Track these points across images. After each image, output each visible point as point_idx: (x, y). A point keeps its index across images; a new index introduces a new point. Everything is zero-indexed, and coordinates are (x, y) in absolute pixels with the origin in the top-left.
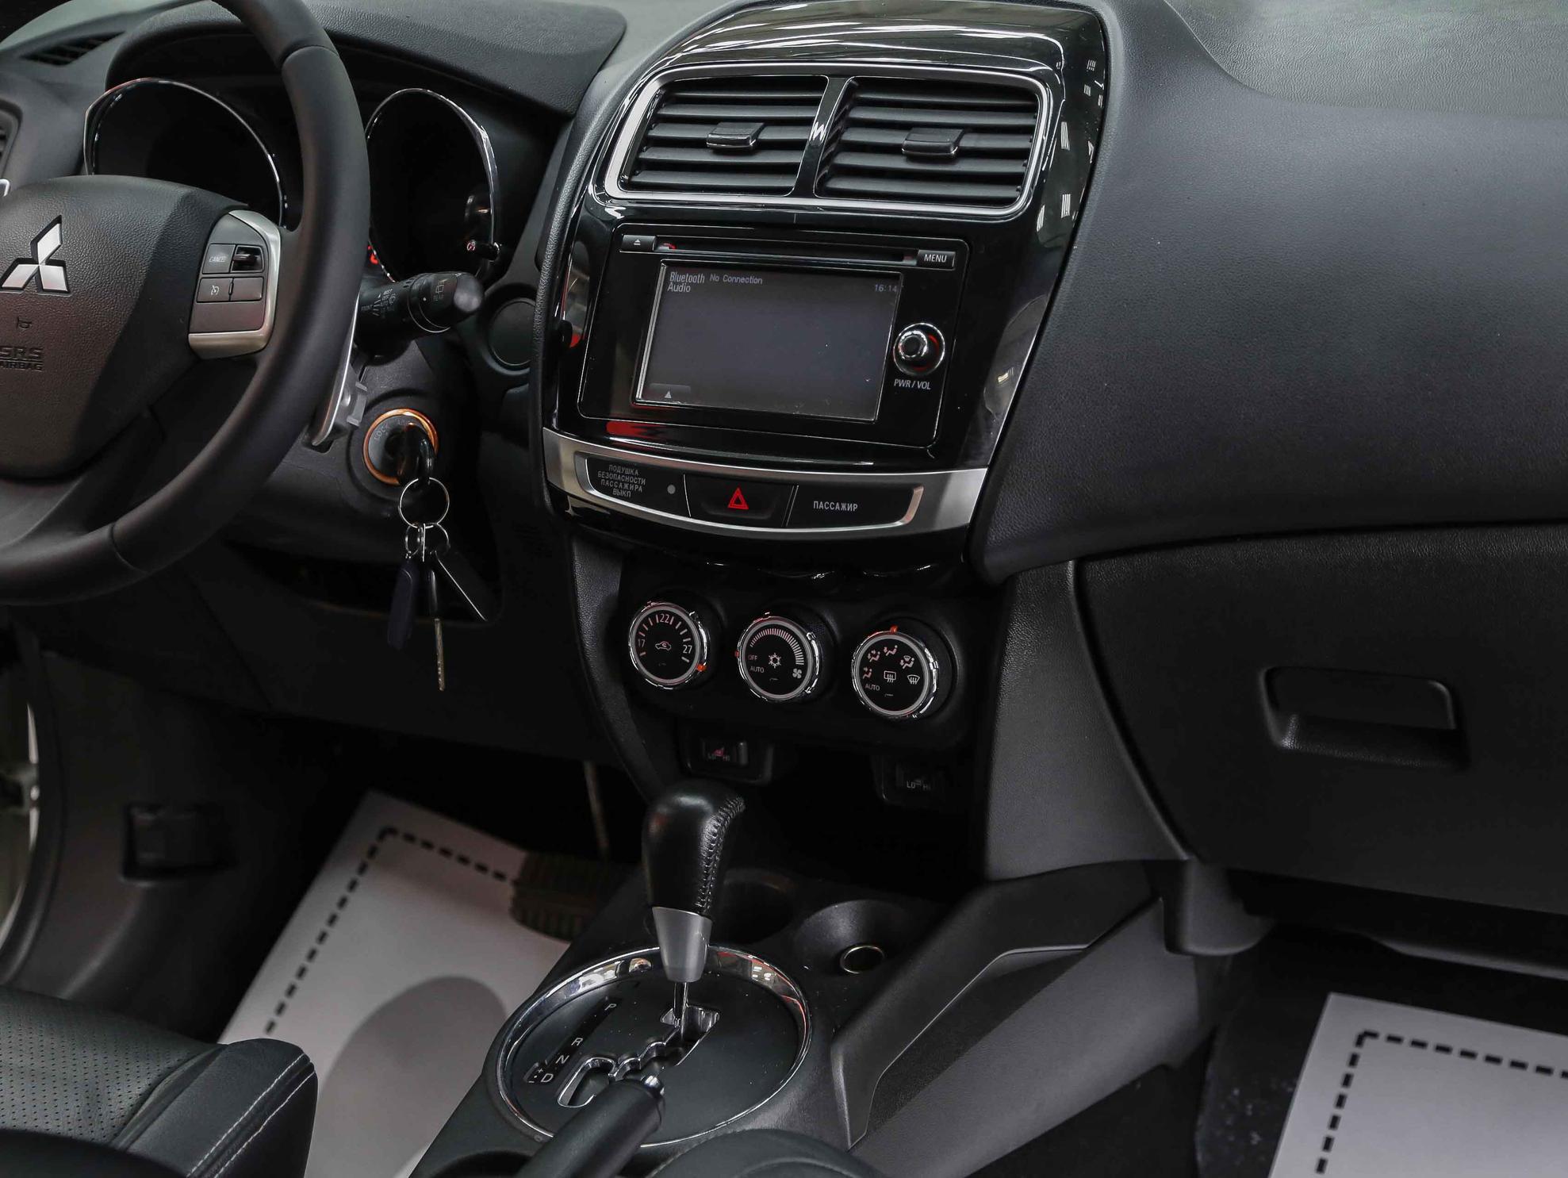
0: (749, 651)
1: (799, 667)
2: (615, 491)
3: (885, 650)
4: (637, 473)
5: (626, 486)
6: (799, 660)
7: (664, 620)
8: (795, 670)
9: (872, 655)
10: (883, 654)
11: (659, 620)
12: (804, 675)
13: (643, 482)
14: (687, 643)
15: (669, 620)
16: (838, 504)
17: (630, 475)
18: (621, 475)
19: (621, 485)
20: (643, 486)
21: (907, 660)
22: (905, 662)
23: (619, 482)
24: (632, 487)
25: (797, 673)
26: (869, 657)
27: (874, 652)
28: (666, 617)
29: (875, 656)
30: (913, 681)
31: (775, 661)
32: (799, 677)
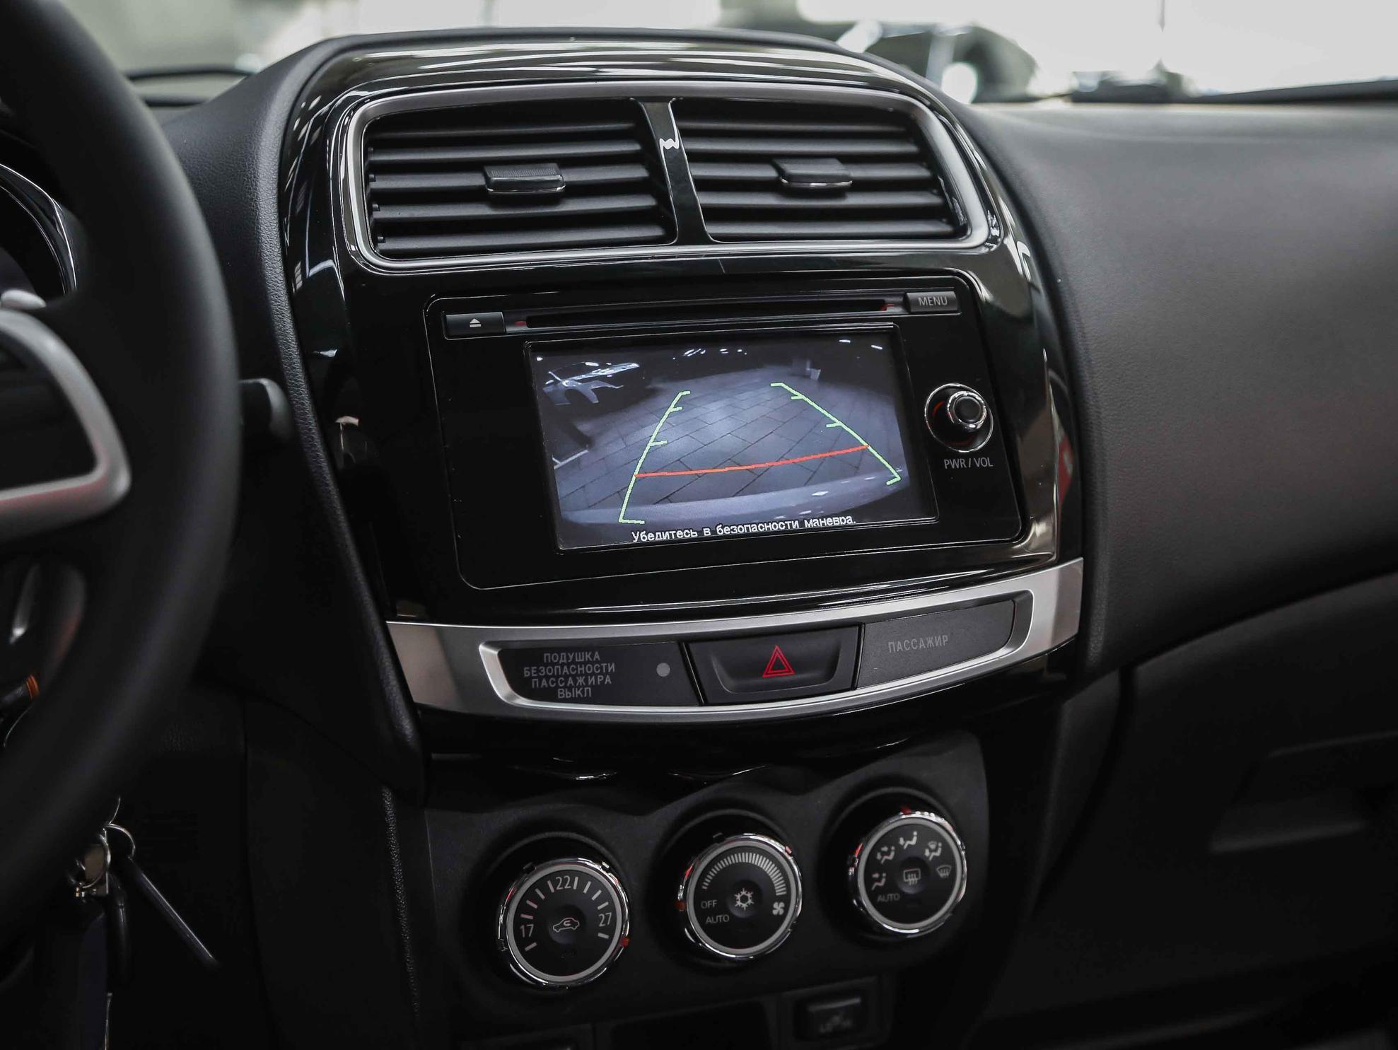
0: (700, 896)
1: (780, 899)
2: (562, 693)
3: (902, 841)
4: (597, 656)
5: (581, 680)
6: (780, 890)
7: (563, 885)
8: (775, 905)
9: (884, 854)
10: (899, 848)
11: (555, 887)
12: (786, 909)
13: (612, 667)
14: (603, 911)
15: (572, 883)
16: (921, 640)
17: (585, 663)
18: (568, 665)
19: (570, 681)
20: (611, 674)
21: (933, 847)
22: (931, 851)
23: (566, 677)
24: (592, 680)
25: (778, 908)
26: (879, 856)
27: (885, 849)
28: (565, 881)
29: (888, 853)
30: (943, 874)
31: (744, 899)
32: (782, 912)
